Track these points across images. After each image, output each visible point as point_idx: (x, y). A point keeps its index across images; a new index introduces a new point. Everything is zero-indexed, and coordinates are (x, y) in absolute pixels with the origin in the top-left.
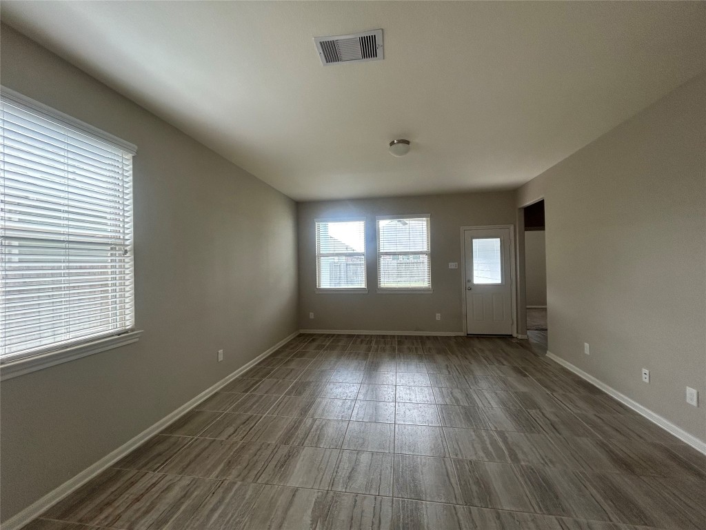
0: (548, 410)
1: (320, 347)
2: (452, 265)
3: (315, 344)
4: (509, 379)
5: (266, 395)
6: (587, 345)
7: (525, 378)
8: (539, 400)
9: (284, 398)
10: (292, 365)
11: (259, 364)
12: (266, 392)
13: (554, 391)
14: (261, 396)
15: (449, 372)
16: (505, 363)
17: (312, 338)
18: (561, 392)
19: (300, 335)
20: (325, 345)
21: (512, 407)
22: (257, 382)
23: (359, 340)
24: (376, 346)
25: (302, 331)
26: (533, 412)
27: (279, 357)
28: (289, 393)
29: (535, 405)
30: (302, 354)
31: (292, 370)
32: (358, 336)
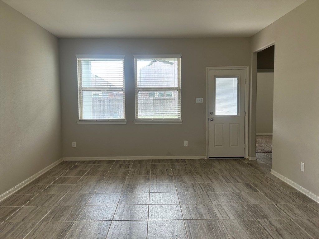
0: (274, 219)
1: (81, 173)
2: (198, 100)
3: (77, 170)
4: (243, 194)
5: (23, 222)
6: (302, 164)
7: (255, 193)
8: (267, 210)
9: (41, 223)
10: (52, 192)
11: (19, 191)
12: (23, 220)
13: (278, 202)
14: (17, 224)
15: (195, 190)
16: (239, 180)
17: (73, 165)
18: (283, 203)
19: (63, 163)
20: (86, 171)
21: (245, 218)
22: (14, 210)
23: (118, 165)
24: (133, 170)
25: (65, 159)
26: (262, 221)
27: (41, 184)
28: (47, 219)
29: (264, 216)
30: (63, 181)
31: (52, 196)
32: (118, 161)
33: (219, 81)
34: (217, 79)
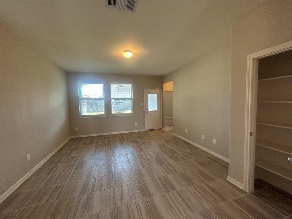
0: (179, 153)
1: (85, 144)
2: (141, 104)
3: (82, 142)
4: (165, 144)
5: (63, 173)
6: (186, 130)
7: (170, 143)
8: (176, 150)
9: (74, 172)
10: (73, 155)
11: (52, 157)
12: (63, 171)
13: (179, 146)
14: (60, 175)
15: (145, 145)
16: (162, 139)
17: (79, 140)
18: (181, 146)
19: (72, 139)
20: (87, 142)
21: (169, 154)
22: (54, 167)
23: (103, 138)
24: (112, 139)
25: (72, 137)
26: (176, 154)
27: (63, 152)
28: (76, 169)
29: (175, 152)
30: (76, 149)
31: (73, 157)
32: (102, 136)
33: (150, 96)
34: (149, 94)
